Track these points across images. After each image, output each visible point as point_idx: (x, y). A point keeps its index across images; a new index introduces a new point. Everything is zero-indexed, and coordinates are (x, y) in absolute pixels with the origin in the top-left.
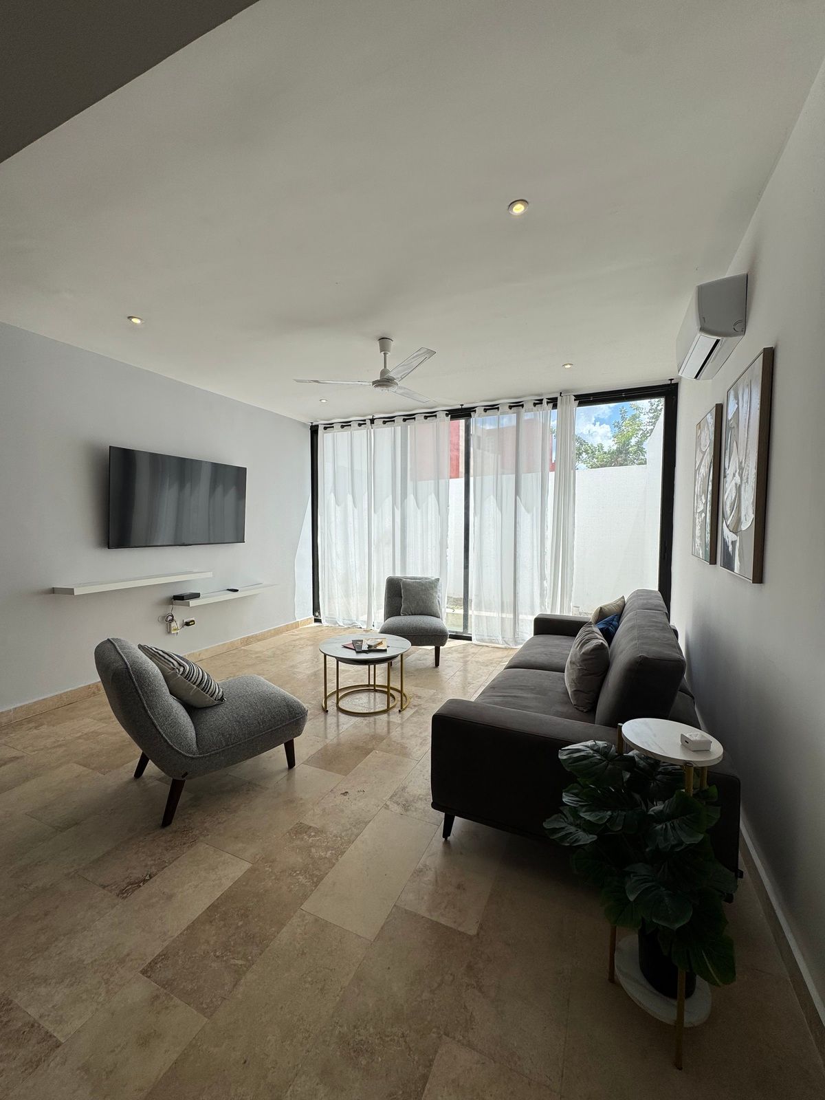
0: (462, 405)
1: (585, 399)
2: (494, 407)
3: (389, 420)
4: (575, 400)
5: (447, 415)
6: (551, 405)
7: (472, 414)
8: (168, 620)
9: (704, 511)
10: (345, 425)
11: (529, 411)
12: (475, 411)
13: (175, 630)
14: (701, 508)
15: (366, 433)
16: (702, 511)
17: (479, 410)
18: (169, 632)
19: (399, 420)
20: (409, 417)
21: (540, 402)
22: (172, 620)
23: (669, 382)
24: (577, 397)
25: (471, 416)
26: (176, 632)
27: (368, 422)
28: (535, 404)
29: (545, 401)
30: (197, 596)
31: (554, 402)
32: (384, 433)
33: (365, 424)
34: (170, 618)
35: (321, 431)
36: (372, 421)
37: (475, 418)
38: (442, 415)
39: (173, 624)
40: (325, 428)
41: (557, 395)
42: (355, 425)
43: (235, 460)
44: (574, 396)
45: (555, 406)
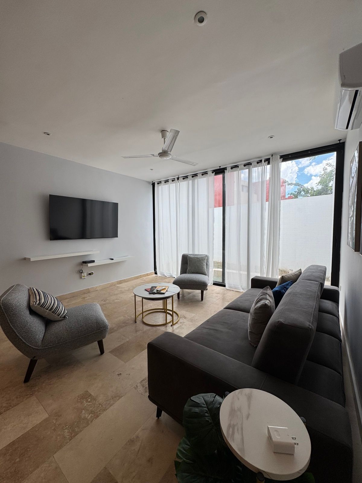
0: (220, 167)
1: (286, 157)
2: (236, 166)
3: (185, 178)
4: (280, 158)
5: (213, 172)
6: (267, 162)
7: (225, 171)
8: (81, 272)
9: (353, 216)
10: (167, 181)
11: (255, 167)
12: (226, 169)
13: (84, 277)
14: (352, 213)
15: (175, 185)
16: (352, 216)
17: (229, 169)
18: (81, 278)
19: (190, 177)
20: (194, 176)
21: (261, 161)
22: (82, 272)
23: (339, 142)
24: (281, 157)
25: (225, 172)
26: (84, 278)
27: (176, 179)
28: (258, 163)
29: (263, 161)
30: (93, 261)
31: (268, 161)
32: (184, 184)
33: (175, 180)
34: (81, 271)
35: (156, 185)
36: (178, 179)
37: (227, 174)
38: (210, 173)
39: (83, 274)
40: (158, 184)
41: (270, 157)
42: (170, 181)
43: (113, 199)
44: (280, 156)
45: (269, 163)
